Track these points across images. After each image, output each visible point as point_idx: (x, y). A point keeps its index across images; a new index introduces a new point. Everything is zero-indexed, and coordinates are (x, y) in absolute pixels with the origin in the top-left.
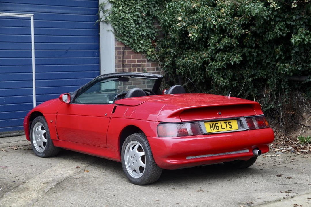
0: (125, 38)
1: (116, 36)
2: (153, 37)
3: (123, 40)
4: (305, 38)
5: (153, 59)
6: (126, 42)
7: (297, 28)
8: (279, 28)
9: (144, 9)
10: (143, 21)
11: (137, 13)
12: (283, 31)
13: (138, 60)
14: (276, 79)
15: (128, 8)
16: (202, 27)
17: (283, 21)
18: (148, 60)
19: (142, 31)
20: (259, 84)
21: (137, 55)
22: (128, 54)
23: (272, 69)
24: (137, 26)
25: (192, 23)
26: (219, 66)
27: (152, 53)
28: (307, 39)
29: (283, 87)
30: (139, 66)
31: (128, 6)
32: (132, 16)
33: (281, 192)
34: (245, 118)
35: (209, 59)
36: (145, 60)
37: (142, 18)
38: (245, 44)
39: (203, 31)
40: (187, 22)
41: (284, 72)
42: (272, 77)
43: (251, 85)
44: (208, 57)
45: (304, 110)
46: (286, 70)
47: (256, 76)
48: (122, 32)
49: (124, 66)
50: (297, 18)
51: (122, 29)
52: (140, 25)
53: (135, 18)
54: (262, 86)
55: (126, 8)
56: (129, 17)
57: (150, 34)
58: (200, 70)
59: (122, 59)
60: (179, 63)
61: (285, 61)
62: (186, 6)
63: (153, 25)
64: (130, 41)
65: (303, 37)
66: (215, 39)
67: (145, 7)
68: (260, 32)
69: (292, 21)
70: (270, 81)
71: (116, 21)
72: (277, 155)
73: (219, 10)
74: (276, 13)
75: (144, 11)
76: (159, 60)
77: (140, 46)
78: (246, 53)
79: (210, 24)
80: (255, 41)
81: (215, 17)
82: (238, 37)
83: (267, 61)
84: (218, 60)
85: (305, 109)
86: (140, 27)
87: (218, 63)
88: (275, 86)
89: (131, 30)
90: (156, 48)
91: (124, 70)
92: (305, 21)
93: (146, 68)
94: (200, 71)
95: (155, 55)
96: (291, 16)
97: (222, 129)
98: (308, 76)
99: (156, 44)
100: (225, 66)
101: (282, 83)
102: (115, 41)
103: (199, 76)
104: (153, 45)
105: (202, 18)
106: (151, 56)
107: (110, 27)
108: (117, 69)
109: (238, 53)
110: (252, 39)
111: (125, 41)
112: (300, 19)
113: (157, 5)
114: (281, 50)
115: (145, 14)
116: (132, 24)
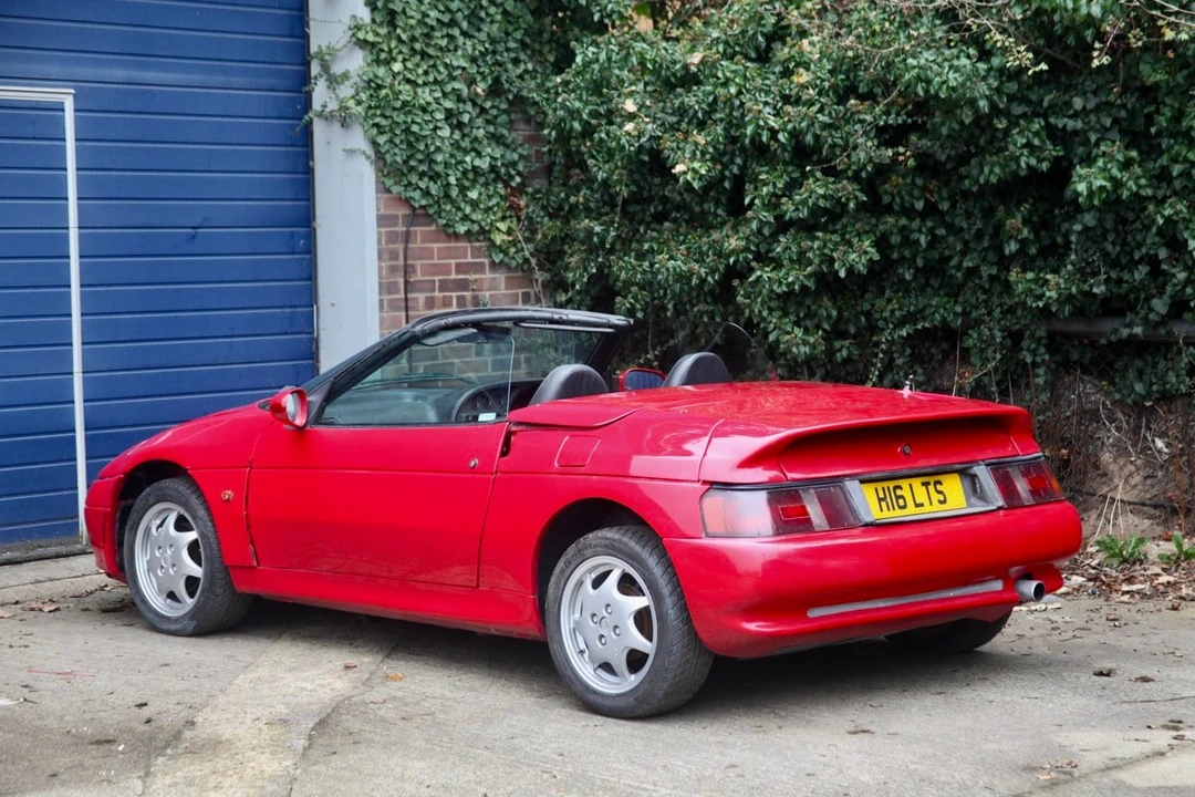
0: (414, 178)
1: (382, 171)
2: (512, 178)
3: (405, 186)
4: (1125, 179)
5: (514, 258)
6: (417, 195)
7: (1089, 140)
8: (1024, 141)
9: (482, 70)
10: (478, 117)
11: (457, 85)
12: (1037, 154)
13: (457, 265)
14: (1000, 330)
15: (425, 67)
16: (721, 139)
17: (1037, 115)
18: (493, 265)
19: (473, 154)
20: (928, 349)
21: (453, 244)
22: (424, 241)
23: (985, 292)
24: (457, 135)
25: (679, 123)
26: (789, 285)
27: (510, 239)
28: (1131, 183)
29: (1029, 360)
30: (463, 285)
31: (422, 59)
32: (438, 94)
33: (1149, 727)
34: (987, 465)
35: (751, 257)
36: (482, 264)
37: (474, 104)
38: (886, 199)
39: (724, 153)
40: (659, 119)
41: (1041, 304)
42: (983, 322)
43: (902, 354)
44: (747, 249)
45: (1103, 443)
46: (1048, 294)
47: (924, 319)
48: (405, 158)
49: (409, 288)
50: (1090, 106)
51: (404, 147)
52: (466, 131)
53: (448, 104)
54: (940, 357)
55: (418, 65)
56: (430, 99)
57: (503, 164)
58: (709, 299)
59: (401, 262)
60: (627, 274)
61: (1037, 263)
62: (658, 59)
63: (509, 130)
64: (434, 192)
65: (1115, 172)
66: (774, 184)
67: (485, 61)
68: (949, 157)
69: (1071, 117)
70: (975, 335)
71: (383, 116)
72: (1050, 607)
73: (787, 73)
74: (1012, 87)
75: (479, 79)
76: (533, 261)
77: (468, 210)
78: (891, 233)
79: (758, 126)
80: (924, 189)
81: (773, 99)
82: (864, 175)
83: (965, 264)
84: (785, 262)
85: (1109, 438)
86: (467, 140)
87: (784, 271)
88: (998, 356)
89: (438, 149)
90: (523, 217)
91: (410, 304)
92: (1117, 115)
93: (487, 294)
94: (707, 303)
95: (519, 245)
96: (1067, 98)
97: (917, 505)
98: (1125, 316)
99: (522, 203)
100: (811, 284)
101: (1025, 344)
102: (377, 192)
103: (706, 319)
104: (511, 207)
105: (725, 103)
106: (504, 248)
107: (358, 139)
108: (386, 298)
109: (859, 235)
110: (913, 180)
111: (414, 190)
112: (1098, 109)
113: (526, 54)
114: (1026, 222)
115: (484, 90)
116: (440, 128)
